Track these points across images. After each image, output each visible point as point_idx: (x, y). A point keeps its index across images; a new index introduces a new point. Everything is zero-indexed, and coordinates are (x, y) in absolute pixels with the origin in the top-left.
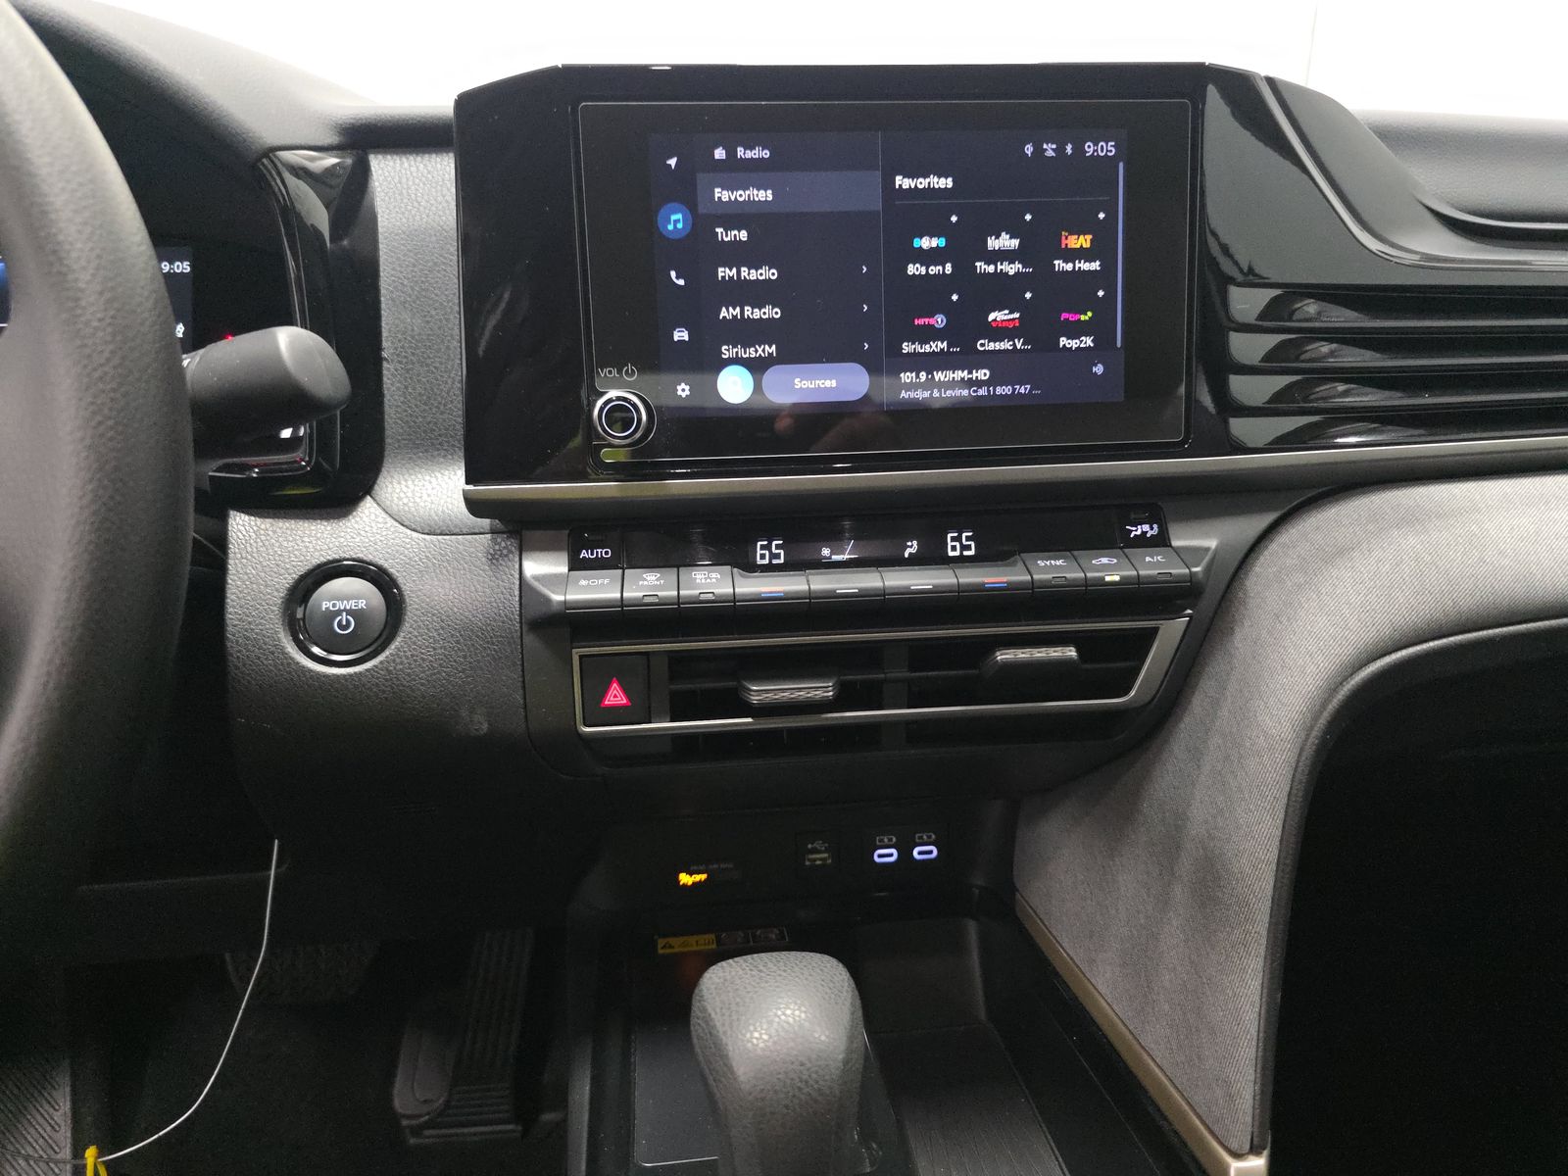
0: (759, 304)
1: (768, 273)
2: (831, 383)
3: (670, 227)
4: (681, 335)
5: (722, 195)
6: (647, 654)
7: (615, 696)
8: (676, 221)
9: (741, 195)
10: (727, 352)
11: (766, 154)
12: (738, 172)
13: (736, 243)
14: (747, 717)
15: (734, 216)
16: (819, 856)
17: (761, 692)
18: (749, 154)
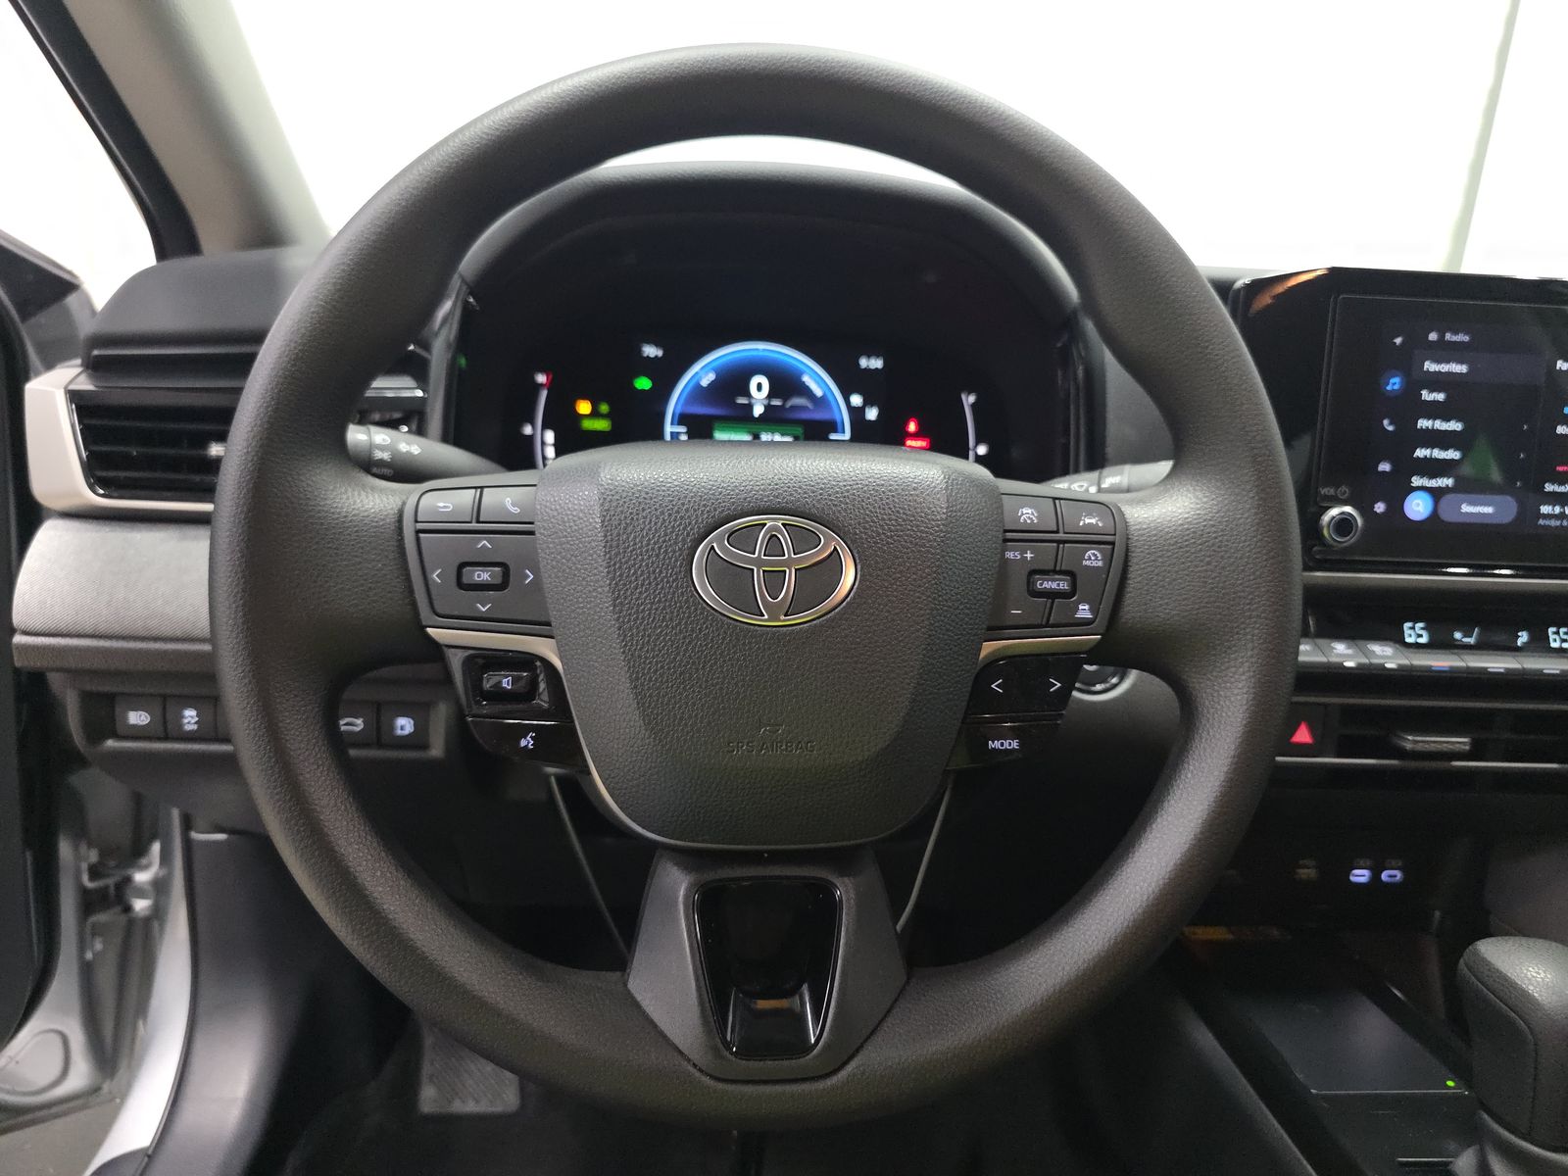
0: (1445, 448)
1: (1455, 426)
2: (1489, 510)
3: (1389, 388)
4: (1385, 467)
5: (1430, 366)
6: (1325, 705)
7: (1303, 735)
8: (1395, 383)
9: (1444, 368)
10: (1416, 481)
11: (1466, 338)
12: (1446, 352)
13: (1435, 402)
14: (1394, 759)
15: (1436, 382)
16: (1307, 872)
17: (1411, 741)
18: (1455, 338)
